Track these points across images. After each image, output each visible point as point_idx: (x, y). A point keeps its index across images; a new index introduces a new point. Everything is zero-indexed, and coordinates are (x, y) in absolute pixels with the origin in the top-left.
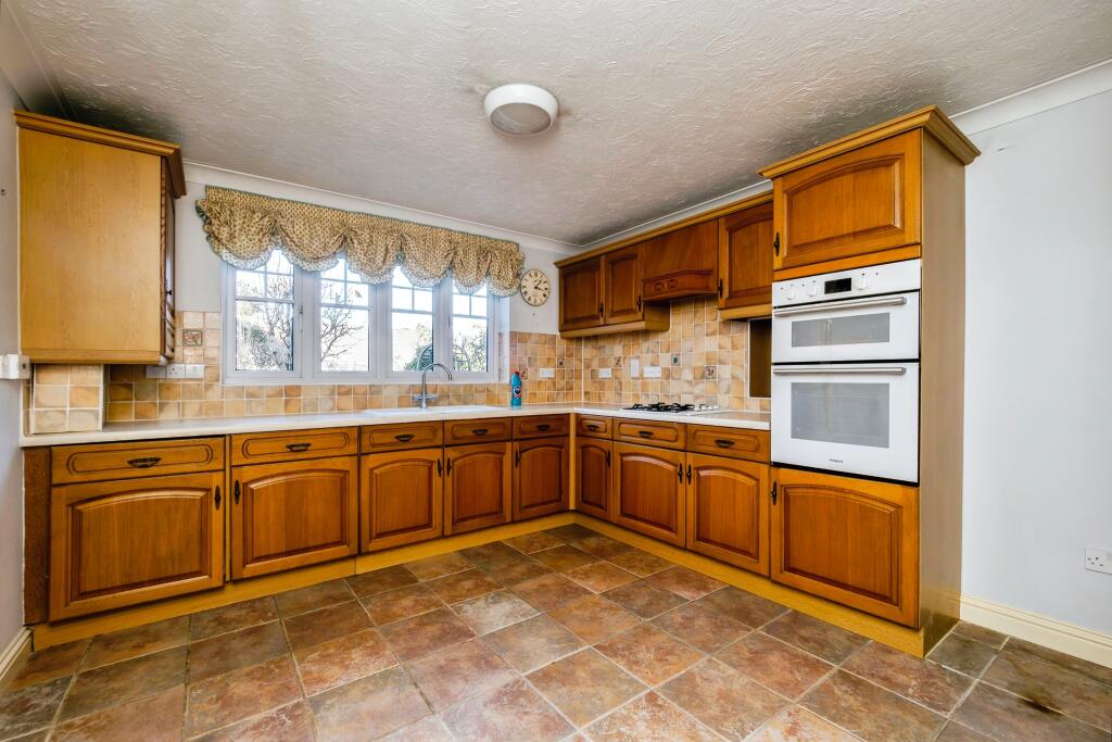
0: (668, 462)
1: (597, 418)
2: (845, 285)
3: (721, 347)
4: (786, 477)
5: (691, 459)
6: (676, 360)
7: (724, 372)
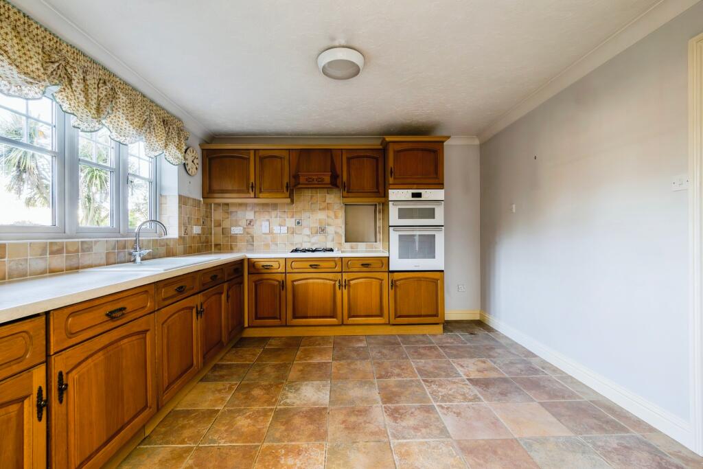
0: (329, 280)
1: (270, 259)
2: (419, 195)
3: (328, 217)
4: (396, 276)
5: (345, 276)
6: (298, 223)
7: (330, 230)
